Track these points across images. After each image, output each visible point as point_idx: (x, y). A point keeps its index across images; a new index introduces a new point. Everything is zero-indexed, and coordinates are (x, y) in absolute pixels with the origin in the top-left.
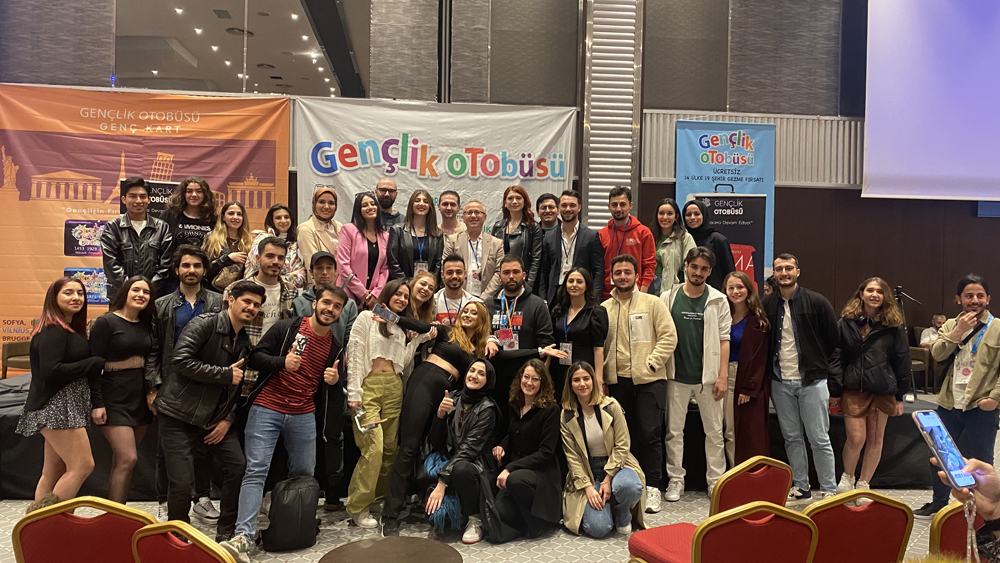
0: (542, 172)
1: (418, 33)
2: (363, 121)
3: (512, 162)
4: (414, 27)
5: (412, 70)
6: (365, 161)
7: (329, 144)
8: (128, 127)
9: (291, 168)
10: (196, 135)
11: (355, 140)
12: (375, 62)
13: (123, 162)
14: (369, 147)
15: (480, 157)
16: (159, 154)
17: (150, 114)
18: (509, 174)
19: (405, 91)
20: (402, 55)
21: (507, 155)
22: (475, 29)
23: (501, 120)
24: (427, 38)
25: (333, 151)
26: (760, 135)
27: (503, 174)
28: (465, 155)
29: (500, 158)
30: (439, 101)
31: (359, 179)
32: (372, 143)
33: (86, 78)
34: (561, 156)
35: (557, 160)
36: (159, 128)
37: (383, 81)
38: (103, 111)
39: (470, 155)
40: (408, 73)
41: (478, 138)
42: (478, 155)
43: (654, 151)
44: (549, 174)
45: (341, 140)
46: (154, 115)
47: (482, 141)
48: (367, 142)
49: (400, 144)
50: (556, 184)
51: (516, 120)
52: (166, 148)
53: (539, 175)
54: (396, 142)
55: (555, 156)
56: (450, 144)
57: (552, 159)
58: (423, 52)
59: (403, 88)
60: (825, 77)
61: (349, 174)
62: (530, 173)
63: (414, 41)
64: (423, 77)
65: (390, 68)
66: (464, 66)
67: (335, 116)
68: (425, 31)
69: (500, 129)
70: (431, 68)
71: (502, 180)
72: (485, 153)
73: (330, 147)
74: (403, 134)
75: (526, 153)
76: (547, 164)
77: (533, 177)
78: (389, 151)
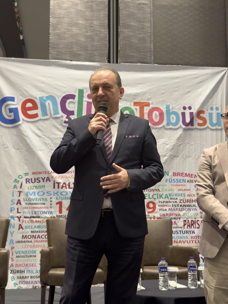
0: (201, 122)
1: (91, 7)
3: (175, 113)
4: (87, 2)
5: (87, 37)
6: (45, 113)
7: (12, 99)
11: (36, 95)
12: (54, 30)
14: (49, 101)
15: (146, 110)
18: (173, 124)
19: (80, 55)
20: (76, 25)
21: (171, 107)
22: (140, 4)
24: (99, 11)
25: (17, 104)
27: (168, 124)
28: (133, 108)
29: (164, 110)
30: (109, 62)
31: (39, 129)
32: (51, 98)
34: (217, 109)
35: (214, 112)
37: (61, 46)
39: (138, 107)
40: (82, 39)
41: (144, 93)
42: (145, 108)
44: (208, 124)
45: (22, 95)
47: (148, 96)
48: (47, 97)
49: (76, 99)
50: (214, 132)
51: (177, 78)
53: (199, 125)
54: (73, 97)
55: (212, 109)
57: (210, 111)
58: (95, 22)
59: (78, 52)
61: (31, 125)
62: (191, 123)
63: (88, 14)
64: (96, 43)
65: (66, 36)
66: (130, 34)
67: (19, 74)
68: (97, 5)
69: (163, 86)
70: (102, 35)
71: (167, 129)
72: (151, 106)
73: (14, 101)
74: (79, 90)
75: (187, 106)
76: (205, 115)
77: (194, 127)
78: (67, 104)
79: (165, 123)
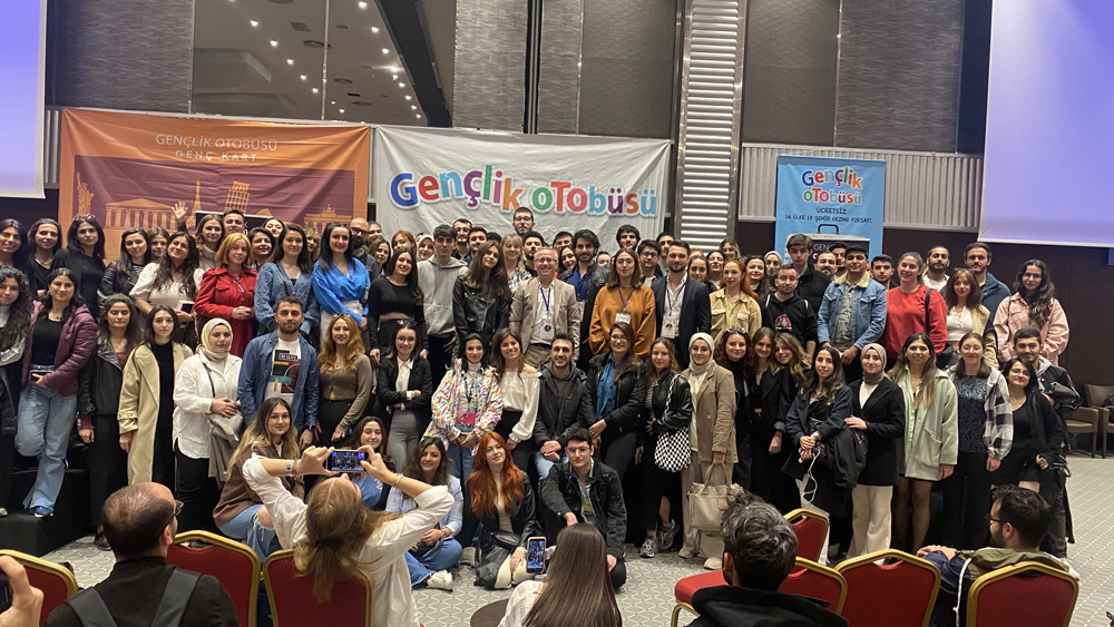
0: (632, 208)
1: (505, 60)
2: (445, 152)
3: (601, 197)
4: (500, 53)
5: (498, 98)
6: (446, 194)
7: (409, 176)
8: (204, 155)
9: (370, 200)
10: (273, 164)
11: (437, 171)
12: (459, 89)
13: (198, 191)
15: (566, 192)
16: (235, 183)
17: (226, 142)
18: (597, 210)
19: (490, 120)
20: (486, 82)
22: (565, 56)
23: (591, 152)
24: (514, 65)
25: (414, 183)
26: (868, 172)
27: (591, 210)
28: (551, 189)
29: (588, 193)
30: (525, 131)
31: (440, 213)
32: (454, 175)
33: (162, 103)
34: (652, 192)
36: (235, 156)
37: (467, 110)
38: (179, 137)
39: (556, 189)
40: (493, 101)
41: (566, 171)
42: (565, 189)
43: (754, 187)
44: (640, 211)
45: (421, 172)
46: (231, 142)
47: (569, 174)
49: (483, 177)
50: (647, 221)
51: (606, 152)
52: (241, 177)
53: (629, 211)
54: (479, 174)
55: (646, 192)
56: (535, 177)
57: (643, 195)
59: (488, 118)
60: (941, 110)
61: (430, 208)
63: (500, 69)
64: (509, 106)
65: (475, 97)
66: (552, 95)
67: (417, 146)
68: (513, 57)
69: (589, 162)
70: (517, 96)
71: (589, 216)
72: (572, 187)
73: (411, 178)
74: (487, 166)
75: (616, 188)
76: (637, 200)
77: (622, 214)
78: (472, 184)
79: (588, 208)
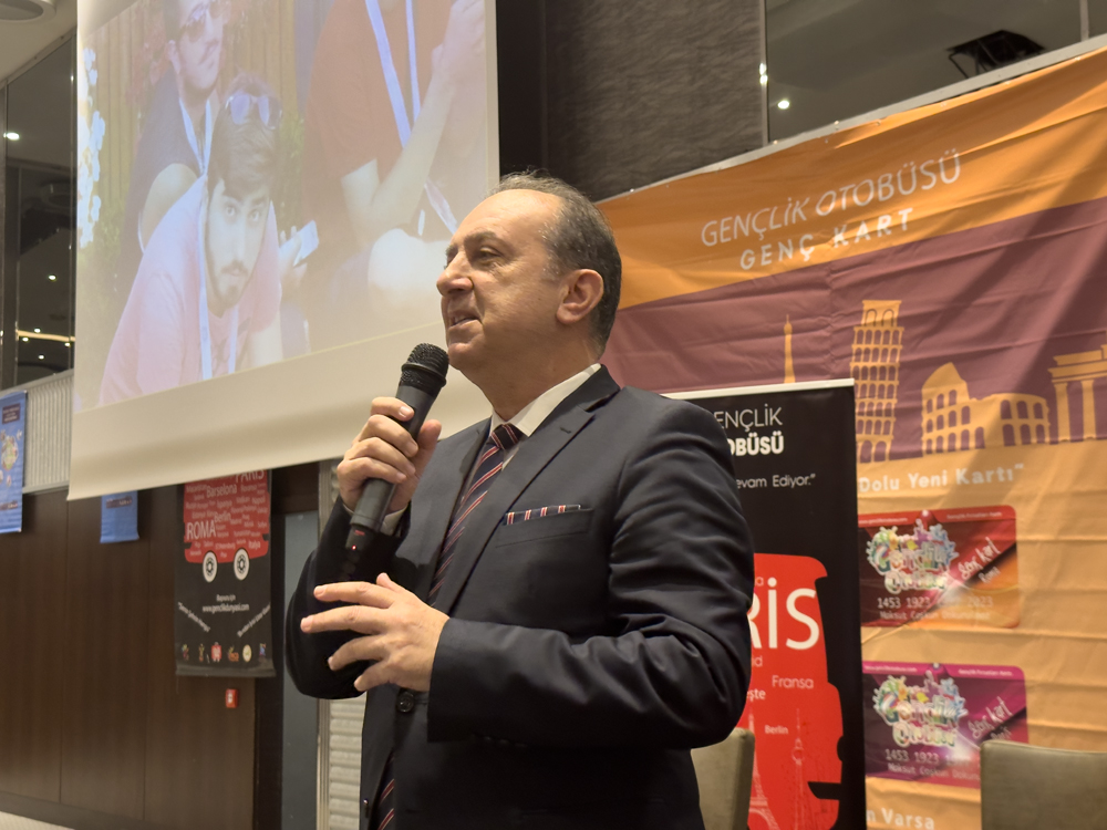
8: (796, 247)
10: (954, 223)
13: (788, 348)
16: (868, 304)
17: (839, 196)
36: (863, 230)
38: (744, 217)
46: (850, 193)
52: (879, 285)
